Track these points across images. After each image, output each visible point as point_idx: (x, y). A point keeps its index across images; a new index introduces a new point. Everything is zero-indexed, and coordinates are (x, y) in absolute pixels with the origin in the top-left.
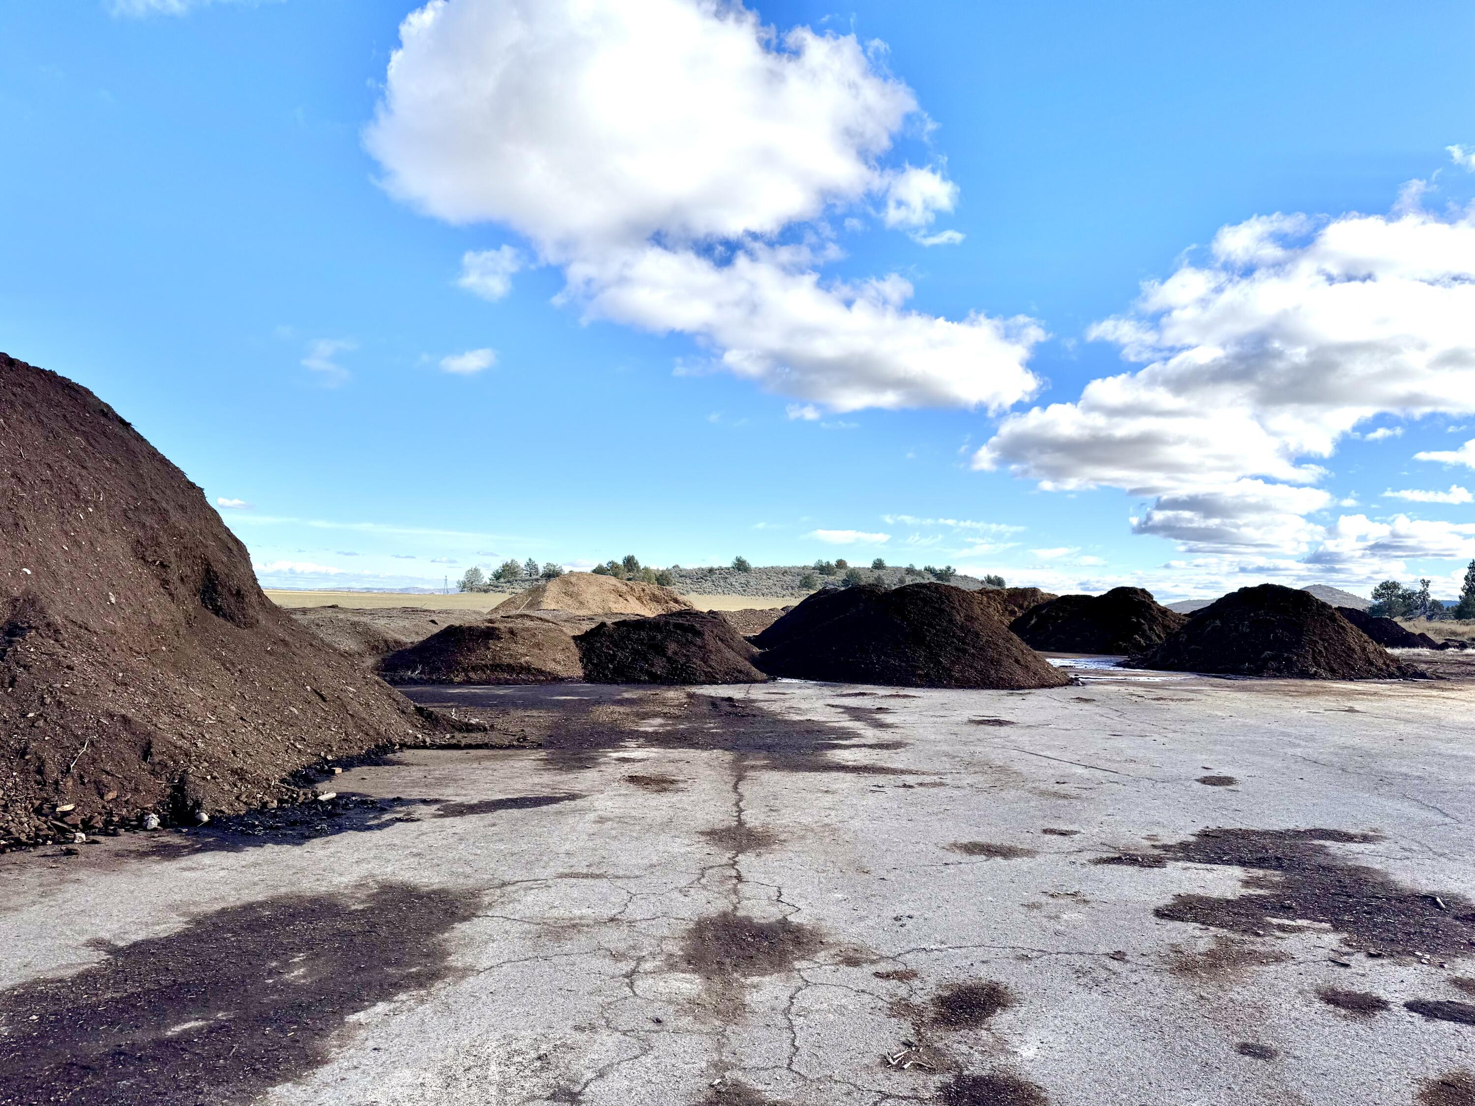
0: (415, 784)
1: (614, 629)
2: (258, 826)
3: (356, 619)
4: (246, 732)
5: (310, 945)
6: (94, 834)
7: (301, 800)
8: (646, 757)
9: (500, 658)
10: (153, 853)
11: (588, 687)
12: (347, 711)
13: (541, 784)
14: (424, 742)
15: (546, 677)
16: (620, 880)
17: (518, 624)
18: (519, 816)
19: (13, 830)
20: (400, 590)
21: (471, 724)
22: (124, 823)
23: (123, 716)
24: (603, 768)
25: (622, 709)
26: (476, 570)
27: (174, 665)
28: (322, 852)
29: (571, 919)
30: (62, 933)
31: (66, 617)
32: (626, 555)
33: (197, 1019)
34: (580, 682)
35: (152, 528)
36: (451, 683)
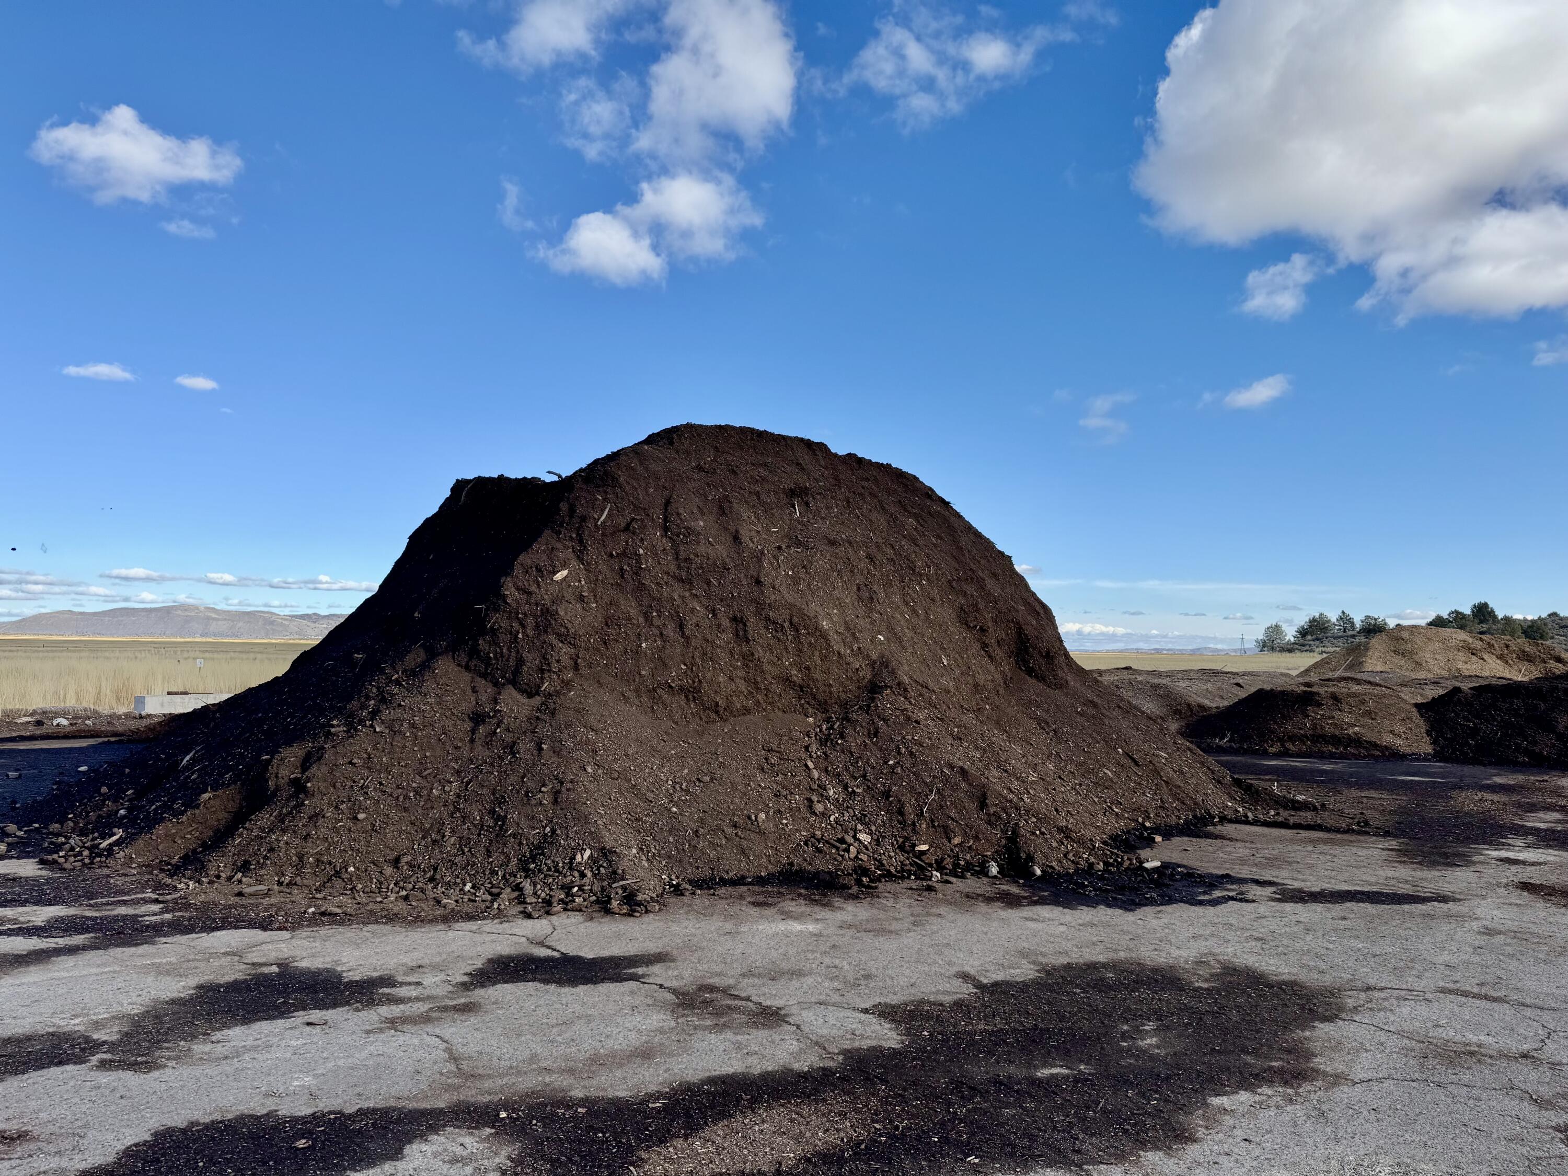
0: (1243, 862)
1: (1473, 695)
2: (1087, 886)
3: (1156, 681)
4: (1064, 790)
5: (1159, 1016)
6: (946, 874)
7: (1126, 864)
8: (1541, 860)
9: (1322, 728)
10: (998, 899)
11: (1441, 767)
12: (1161, 777)
13: (1397, 878)
14: (1246, 816)
15: (1382, 752)
16: (1529, 1009)
17: (1342, 689)
18: (1374, 912)
19: (884, 862)
20: (1191, 650)
21: (1298, 801)
22: (969, 867)
23: (961, 768)
24: (1479, 868)
25: (1495, 798)
26: (1277, 626)
27: (997, 723)
28: (1155, 922)
29: (1465, 1044)
30: (935, 962)
31: (911, 677)
32: (1477, 602)
33: (1062, 1067)
34: (1429, 760)
35: (972, 596)
36: (1265, 754)
